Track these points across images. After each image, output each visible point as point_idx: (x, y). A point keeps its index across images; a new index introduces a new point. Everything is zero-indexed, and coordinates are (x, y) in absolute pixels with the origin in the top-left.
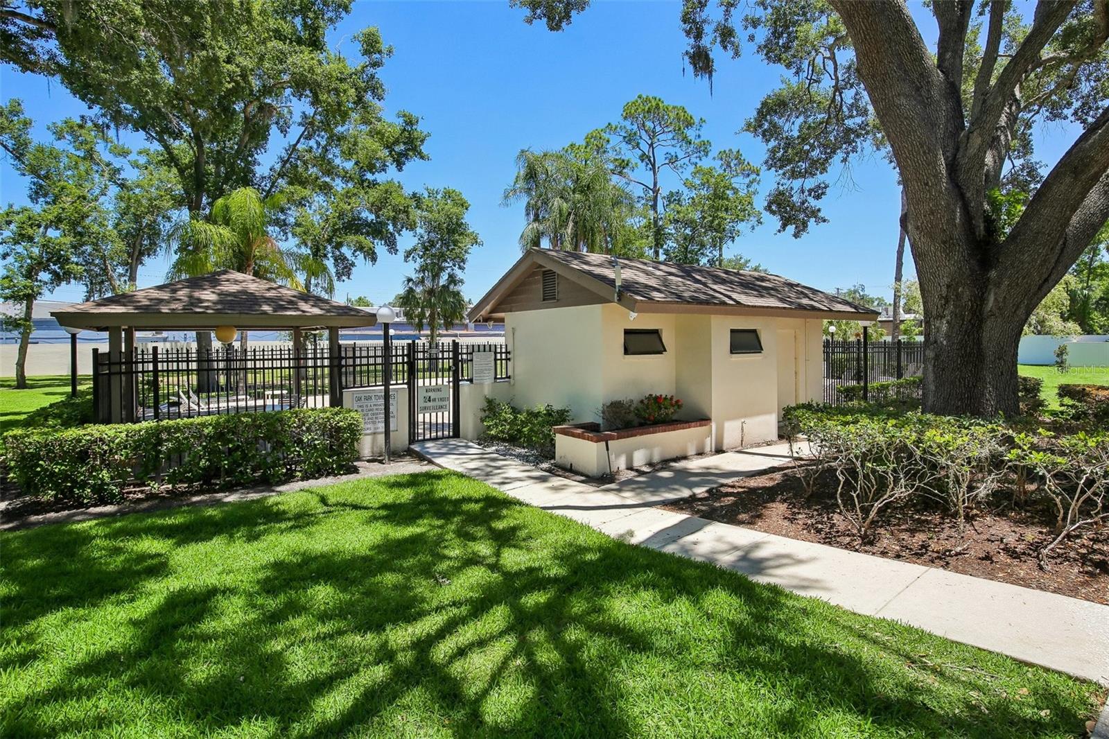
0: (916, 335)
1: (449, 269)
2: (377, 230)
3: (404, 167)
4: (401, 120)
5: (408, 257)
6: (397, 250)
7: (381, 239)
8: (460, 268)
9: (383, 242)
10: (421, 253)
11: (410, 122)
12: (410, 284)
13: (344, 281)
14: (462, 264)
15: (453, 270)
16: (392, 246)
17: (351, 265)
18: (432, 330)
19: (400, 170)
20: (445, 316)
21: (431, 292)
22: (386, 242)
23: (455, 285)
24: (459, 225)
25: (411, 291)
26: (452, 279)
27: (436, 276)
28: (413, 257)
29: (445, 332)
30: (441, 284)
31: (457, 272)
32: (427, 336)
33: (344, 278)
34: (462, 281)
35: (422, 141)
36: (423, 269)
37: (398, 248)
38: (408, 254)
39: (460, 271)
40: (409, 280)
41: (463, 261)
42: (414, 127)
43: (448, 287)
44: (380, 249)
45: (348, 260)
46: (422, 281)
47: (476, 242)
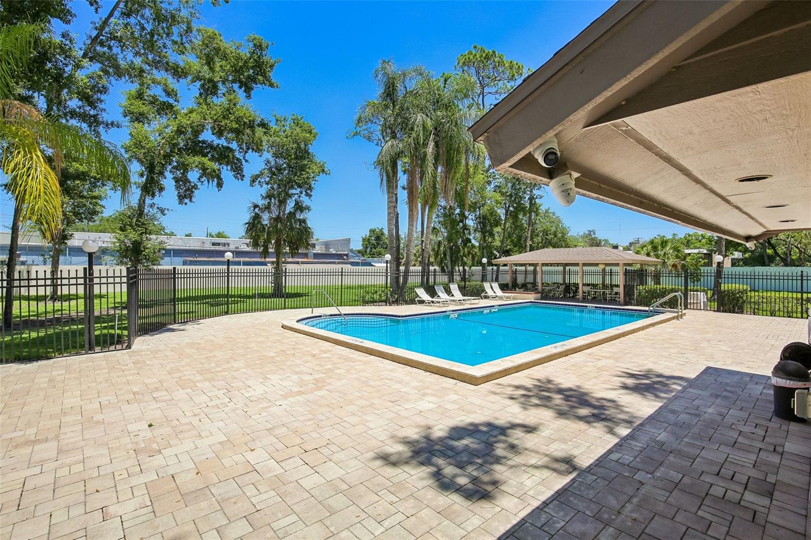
0: (702, 266)
1: (296, 196)
2: (223, 155)
3: (252, 93)
4: (251, 45)
5: (253, 181)
6: (244, 176)
7: (227, 164)
8: (307, 195)
9: (229, 167)
10: (267, 179)
11: (259, 47)
12: (257, 210)
13: (186, 204)
14: (309, 191)
15: (300, 197)
16: (238, 171)
17: (193, 187)
18: (278, 257)
19: (249, 97)
20: (291, 242)
21: (278, 219)
22: (232, 166)
23: (302, 212)
24: (307, 152)
25: (257, 217)
26: (299, 207)
27: (283, 202)
28: (260, 182)
29: (290, 260)
30: (287, 212)
31: (304, 199)
32: (273, 263)
33: (186, 201)
34: (308, 208)
35: (271, 67)
36: (269, 196)
37: (244, 173)
38: (254, 180)
39: (308, 198)
40: (256, 206)
41: (310, 188)
42: (264, 53)
43: (294, 214)
44: (227, 173)
45: (190, 182)
46: (268, 208)
47: (323, 171)
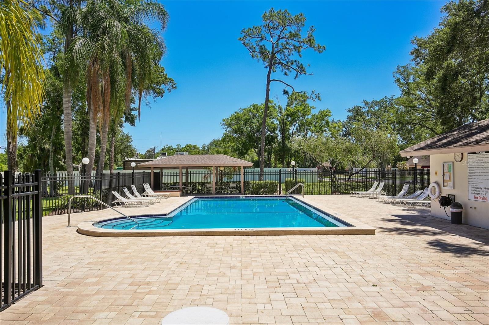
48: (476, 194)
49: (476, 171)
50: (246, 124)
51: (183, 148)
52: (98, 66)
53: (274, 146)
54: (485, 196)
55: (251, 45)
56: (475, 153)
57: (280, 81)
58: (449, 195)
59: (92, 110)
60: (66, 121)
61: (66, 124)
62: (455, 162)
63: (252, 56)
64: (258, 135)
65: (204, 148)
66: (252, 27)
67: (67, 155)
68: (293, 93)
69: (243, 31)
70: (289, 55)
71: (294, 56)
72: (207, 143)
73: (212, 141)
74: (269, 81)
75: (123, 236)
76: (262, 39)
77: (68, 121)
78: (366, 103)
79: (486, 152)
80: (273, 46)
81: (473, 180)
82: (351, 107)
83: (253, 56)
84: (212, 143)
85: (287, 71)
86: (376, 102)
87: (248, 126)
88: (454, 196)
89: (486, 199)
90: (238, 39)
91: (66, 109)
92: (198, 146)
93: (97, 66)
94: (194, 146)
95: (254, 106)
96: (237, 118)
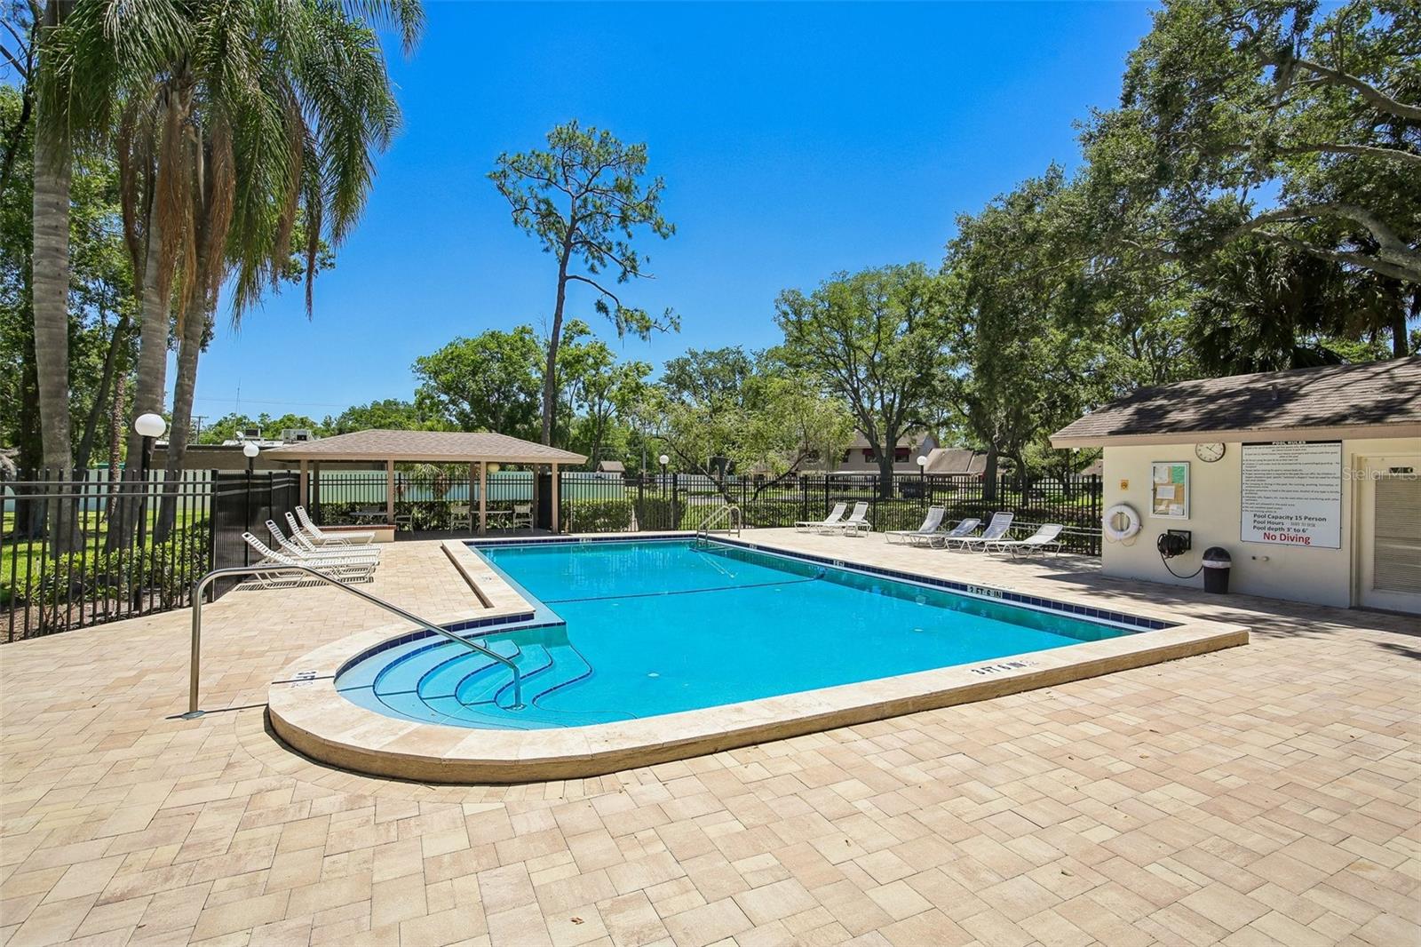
48: (1269, 529)
49: (1269, 481)
50: (474, 373)
51: (275, 423)
52: (184, 107)
53: (535, 423)
54: (1304, 535)
55: (518, 195)
56: (1271, 443)
57: (589, 281)
58: (1169, 531)
59: (156, 256)
60: (47, 277)
61: (43, 286)
62: (1197, 464)
63: (516, 220)
64: (498, 399)
65: (327, 424)
66: (530, 151)
67: (47, 405)
68: (619, 310)
69: (502, 159)
70: (605, 230)
71: (615, 235)
72: (336, 415)
73: (347, 411)
74: (563, 279)
75: (621, 765)
76: (549, 183)
77: (55, 278)
78: (694, 355)
79: (1307, 442)
80: (573, 203)
81: (1259, 501)
82: (672, 360)
83: (516, 222)
84: (347, 414)
85: (596, 263)
86: (712, 353)
87: (479, 377)
88: (1190, 533)
89: (1307, 541)
90: (488, 174)
91: (48, 234)
92: (312, 419)
93: (180, 107)
94: (302, 419)
95: (493, 335)
96: (452, 358)
